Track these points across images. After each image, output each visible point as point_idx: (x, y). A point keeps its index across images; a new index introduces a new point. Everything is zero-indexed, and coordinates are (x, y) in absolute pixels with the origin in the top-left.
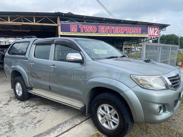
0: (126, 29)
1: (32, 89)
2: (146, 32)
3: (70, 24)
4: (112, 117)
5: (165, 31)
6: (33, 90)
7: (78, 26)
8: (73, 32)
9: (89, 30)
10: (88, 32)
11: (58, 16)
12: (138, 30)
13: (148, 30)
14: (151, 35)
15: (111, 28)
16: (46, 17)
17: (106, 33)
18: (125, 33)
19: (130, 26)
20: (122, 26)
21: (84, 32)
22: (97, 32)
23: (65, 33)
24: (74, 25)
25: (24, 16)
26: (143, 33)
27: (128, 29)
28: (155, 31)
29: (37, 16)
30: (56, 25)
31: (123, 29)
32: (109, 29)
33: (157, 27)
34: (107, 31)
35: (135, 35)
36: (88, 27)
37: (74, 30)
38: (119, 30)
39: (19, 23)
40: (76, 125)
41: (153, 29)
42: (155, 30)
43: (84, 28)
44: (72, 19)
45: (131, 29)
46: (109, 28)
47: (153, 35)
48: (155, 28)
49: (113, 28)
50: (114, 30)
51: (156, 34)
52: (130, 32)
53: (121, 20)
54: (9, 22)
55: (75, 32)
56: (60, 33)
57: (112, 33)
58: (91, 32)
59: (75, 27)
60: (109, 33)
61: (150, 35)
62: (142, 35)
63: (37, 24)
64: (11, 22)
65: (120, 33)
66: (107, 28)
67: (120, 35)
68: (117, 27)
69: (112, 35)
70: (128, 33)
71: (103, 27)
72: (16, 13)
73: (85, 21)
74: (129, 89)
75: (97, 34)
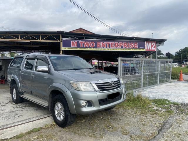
0: (123, 44)
1: (23, 93)
2: (143, 47)
3: (71, 41)
4: (62, 111)
5: (163, 45)
6: (24, 95)
7: (78, 42)
8: (73, 47)
9: (88, 45)
10: (87, 47)
11: (60, 34)
12: (135, 45)
13: (145, 45)
14: (149, 49)
15: (108, 43)
16: (50, 35)
17: (104, 48)
18: (122, 47)
19: (127, 42)
20: (119, 42)
21: (83, 47)
22: (96, 47)
23: (66, 48)
24: (74, 41)
25: (32, 35)
26: (140, 48)
27: (125, 44)
28: (152, 46)
29: (42, 35)
30: (59, 41)
31: (120, 44)
32: (107, 45)
33: (155, 42)
34: (104, 46)
35: (132, 49)
36: (87, 43)
37: (74, 45)
38: (116, 45)
39: (27, 40)
40: (41, 119)
41: (150, 43)
42: (152, 44)
43: (83, 44)
44: (73, 36)
45: (128, 44)
46: (107, 43)
47: (150, 49)
48: (152, 43)
49: (110, 44)
50: (112, 45)
51: (153, 49)
52: (127, 47)
53: (117, 36)
54: (19, 40)
55: (75, 47)
56: (62, 48)
57: (110, 48)
58: (90, 47)
59: (76, 42)
60: (107, 48)
61: (147, 49)
62: (139, 50)
63: (42, 41)
64: (21, 40)
65: (117, 48)
66: (105, 43)
67: (117, 50)
68: (115, 43)
69: (109, 50)
70: (125, 48)
71: (101, 43)
72: (25, 32)
73: (84, 38)
74: (68, 90)
75: (95, 49)
